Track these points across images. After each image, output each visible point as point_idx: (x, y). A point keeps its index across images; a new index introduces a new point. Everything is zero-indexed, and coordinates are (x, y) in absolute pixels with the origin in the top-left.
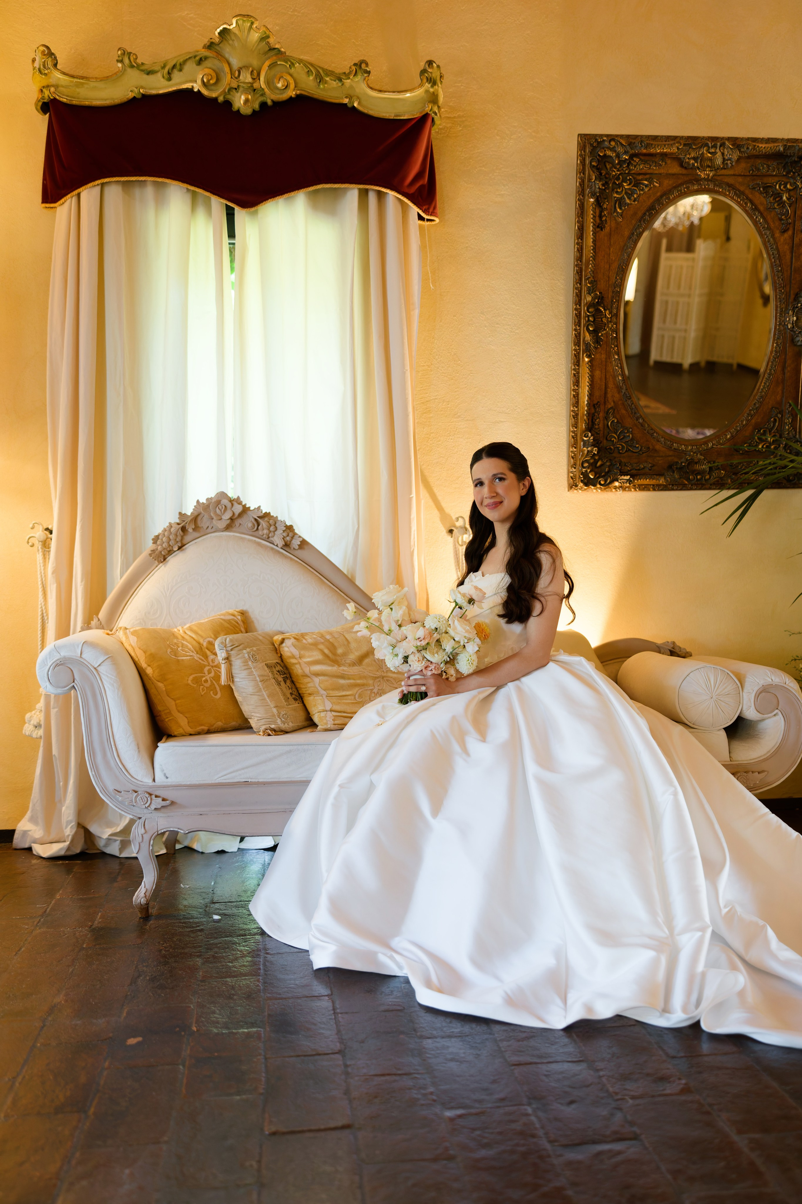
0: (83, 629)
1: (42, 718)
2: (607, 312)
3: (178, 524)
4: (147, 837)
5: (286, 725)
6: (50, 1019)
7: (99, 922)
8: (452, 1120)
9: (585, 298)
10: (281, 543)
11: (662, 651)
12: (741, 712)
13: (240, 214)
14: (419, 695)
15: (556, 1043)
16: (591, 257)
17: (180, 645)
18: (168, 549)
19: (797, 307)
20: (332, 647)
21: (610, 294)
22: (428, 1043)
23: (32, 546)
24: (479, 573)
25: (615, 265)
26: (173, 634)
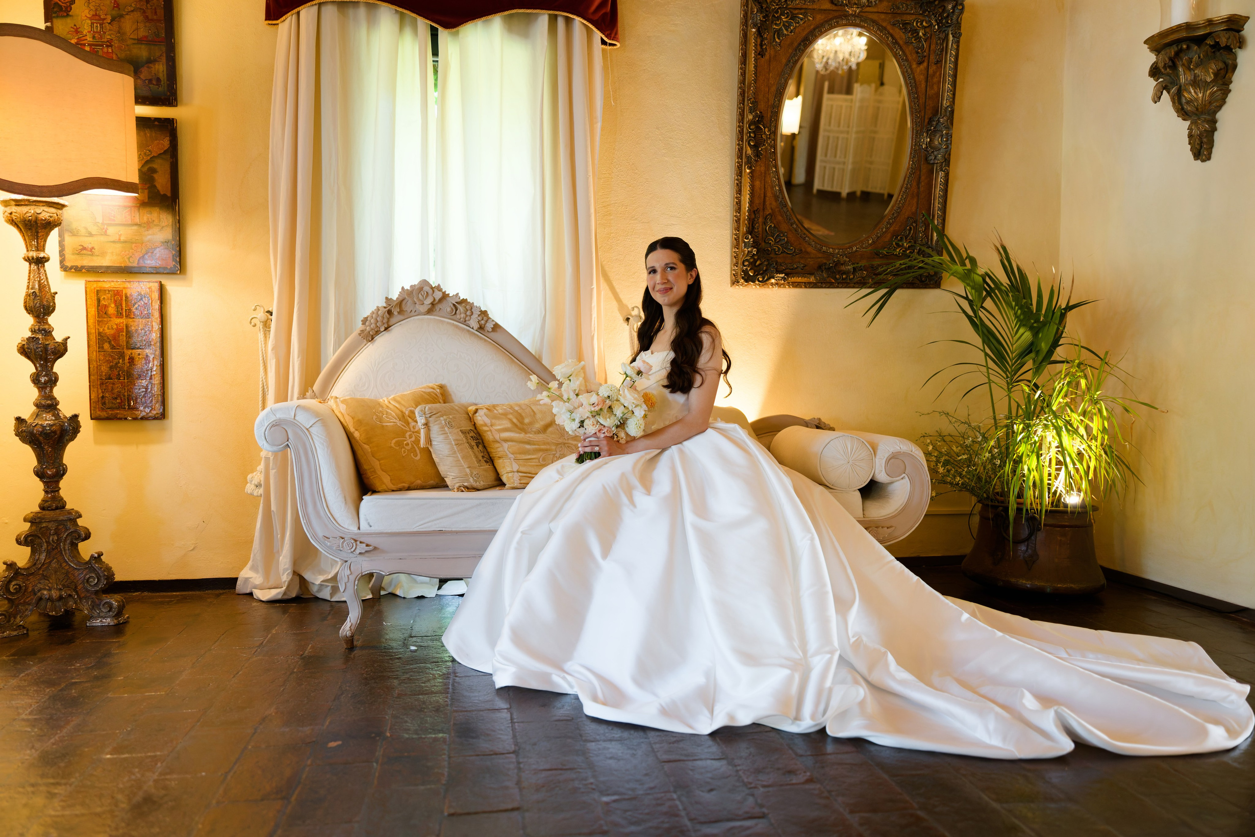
0: (298, 399)
1: (262, 479)
2: (767, 129)
3: (385, 308)
4: (352, 578)
5: (478, 483)
6: (261, 727)
7: (309, 652)
8: (607, 803)
9: (747, 116)
10: (476, 326)
11: (809, 425)
12: (873, 476)
13: (443, 34)
14: (593, 454)
15: (702, 745)
16: (753, 80)
17: (385, 413)
18: (376, 330)
19: (930, 130)
20: (520, 418)
21: (769, 114)
22: (592, 746)
23: (255, 326)
24: (649, 351)
25: (773, 89)
26: (379, 404)
